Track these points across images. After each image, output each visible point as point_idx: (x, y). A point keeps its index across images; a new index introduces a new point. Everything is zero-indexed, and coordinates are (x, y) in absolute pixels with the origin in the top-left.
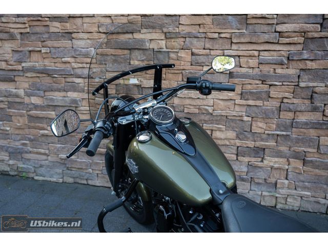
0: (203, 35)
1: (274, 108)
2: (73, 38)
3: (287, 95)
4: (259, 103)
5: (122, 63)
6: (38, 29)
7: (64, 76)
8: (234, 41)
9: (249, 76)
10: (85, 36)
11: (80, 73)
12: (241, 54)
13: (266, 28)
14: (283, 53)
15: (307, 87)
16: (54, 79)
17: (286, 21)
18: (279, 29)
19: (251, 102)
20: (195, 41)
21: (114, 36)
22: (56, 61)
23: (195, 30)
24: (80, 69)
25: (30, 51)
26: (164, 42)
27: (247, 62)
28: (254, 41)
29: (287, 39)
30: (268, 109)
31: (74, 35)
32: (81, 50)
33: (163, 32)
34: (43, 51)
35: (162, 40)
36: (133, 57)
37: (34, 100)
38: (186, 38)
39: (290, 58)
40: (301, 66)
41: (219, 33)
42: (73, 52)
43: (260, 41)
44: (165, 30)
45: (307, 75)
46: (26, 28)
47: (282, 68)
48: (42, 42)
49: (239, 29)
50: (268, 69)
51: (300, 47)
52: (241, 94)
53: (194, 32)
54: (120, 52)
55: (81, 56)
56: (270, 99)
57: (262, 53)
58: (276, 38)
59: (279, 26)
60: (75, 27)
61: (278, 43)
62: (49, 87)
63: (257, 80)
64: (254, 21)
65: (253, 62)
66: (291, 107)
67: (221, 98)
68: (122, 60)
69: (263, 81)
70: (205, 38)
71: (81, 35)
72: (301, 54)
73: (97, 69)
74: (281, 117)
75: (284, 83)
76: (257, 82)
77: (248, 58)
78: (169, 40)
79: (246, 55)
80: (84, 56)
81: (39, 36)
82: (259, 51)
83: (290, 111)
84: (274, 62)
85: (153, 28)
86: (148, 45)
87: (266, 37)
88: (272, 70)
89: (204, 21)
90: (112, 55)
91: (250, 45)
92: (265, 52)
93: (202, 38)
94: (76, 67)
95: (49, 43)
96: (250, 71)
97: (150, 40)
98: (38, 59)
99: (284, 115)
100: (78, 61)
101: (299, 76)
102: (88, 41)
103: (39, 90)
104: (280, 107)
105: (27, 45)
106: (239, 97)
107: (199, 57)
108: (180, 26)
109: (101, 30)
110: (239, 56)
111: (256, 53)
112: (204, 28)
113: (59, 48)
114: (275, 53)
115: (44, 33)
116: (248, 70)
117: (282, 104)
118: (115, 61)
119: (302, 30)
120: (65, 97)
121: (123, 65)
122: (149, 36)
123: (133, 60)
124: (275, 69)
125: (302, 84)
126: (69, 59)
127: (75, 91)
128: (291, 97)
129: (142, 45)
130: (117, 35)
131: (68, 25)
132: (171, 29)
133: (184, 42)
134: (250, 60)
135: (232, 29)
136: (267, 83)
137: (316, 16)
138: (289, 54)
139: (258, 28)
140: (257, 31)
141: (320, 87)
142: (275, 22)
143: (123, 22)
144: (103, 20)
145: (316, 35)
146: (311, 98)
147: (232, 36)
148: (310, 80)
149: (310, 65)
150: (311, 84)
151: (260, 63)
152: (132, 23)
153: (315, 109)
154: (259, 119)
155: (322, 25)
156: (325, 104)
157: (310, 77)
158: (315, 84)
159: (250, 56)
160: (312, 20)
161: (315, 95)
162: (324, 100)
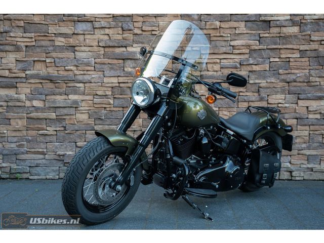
2: (77, 51)
3: (241, 90)
5: (117, 70)
6: (43, 43)
7: (66, 82)
8: (202, 52)
9: (215, 77)
10: (87, 49)
11: (81, 79)
12: (208, 62)
13: (223, 43)
14: (236, 60)
15: (255, 83)
16: (56, 85)
17: (236, 38)
18: (232, 43)
21: (111, 49)
22: (59, 69)
24: (81, 76)
25: (34, 61)
27: (213, 67)
28: (216, 52)
29: (238, 51)
31: (76, 48)
32: (83, 60)
34: (47, 61)
36: (127, 66)
37: (36, 103)
39: (242, 64)
40: (249, 68)
42: (76, 62)
43: (220, 52)
45: (254, 75)
46: (33, 42)
47: (237, 71)
48: (46, 53)
49: (205, 44)
50: (227, 72)
51: (247, 56)
54: (115, 61)
55: (83, 65)
57: (222, 61)
58: (231, 50)
60: (77, 42)
61: (232, 54)
62: (51, 91)
63: (220, 80)
64: (215, 39)
65: (217, 67)
66: (245, 98)
68: (117, 68)
70: (182, 50)
71: (83, 48)
72: (248, 60)
73: (96, 75)
74: (239, 106)
79: (211, 62)
80: (85, 65)
81: (44, 48)
82: (220, 59)
83: (245, 101)
84: (231, 66)
85: (142, 43)
86: (138, 56)
87: (224, 50)
88: (230, 72)
90: (109, 64)
91: (213, 55)
92: (225, 60)
94: (78, 73)
95: (54, 55)
96: (215, 73)
98: (42, 68)
99: (241, 104)
100: (80, 69)
101: (249, 76)
102: (89, 53)
103: (42, 94)
104: (238, 99)
105: (31, 56)
109: (100, 44)
111: (218, 61)
113: (62, 58)
114: (231, 61)
115: (49, 47)
116: (213, 73)
117: (239, 97)
118: (112, 69)
119: (247, 45)
120: (66, 99)
121: (118, 71)
123: (126, 67)
124: (232, 72)
125: (251, 82)
126: (72, 68)
127: (75, 94)
128: (245, 91)
129: (134, 56)
130: (113, 48)
131: (71, 40)
135: (201, 44)
137: (255, 35)
138: (240, 61)
139: (218, 43)
140: (218, 45)
141: (263, 83)
142: (229, 39)
143: (119, 38)
144: (102, 37)
145: (256, 48)
146: (259, 91)
147: (200, 49)
148: (256, 79)
149: (255, 68)
150: (257, 81)
151: (221, 68)
152: (126, 40)
153: (261, 99)
154: (224, 109)
155: (259, 41)
156: (268, 95)
157: (256, 76)
158: (260, 81)
159: (214, 63)
160: (253, 38)
161: (261, 89)
162: (267, 92)
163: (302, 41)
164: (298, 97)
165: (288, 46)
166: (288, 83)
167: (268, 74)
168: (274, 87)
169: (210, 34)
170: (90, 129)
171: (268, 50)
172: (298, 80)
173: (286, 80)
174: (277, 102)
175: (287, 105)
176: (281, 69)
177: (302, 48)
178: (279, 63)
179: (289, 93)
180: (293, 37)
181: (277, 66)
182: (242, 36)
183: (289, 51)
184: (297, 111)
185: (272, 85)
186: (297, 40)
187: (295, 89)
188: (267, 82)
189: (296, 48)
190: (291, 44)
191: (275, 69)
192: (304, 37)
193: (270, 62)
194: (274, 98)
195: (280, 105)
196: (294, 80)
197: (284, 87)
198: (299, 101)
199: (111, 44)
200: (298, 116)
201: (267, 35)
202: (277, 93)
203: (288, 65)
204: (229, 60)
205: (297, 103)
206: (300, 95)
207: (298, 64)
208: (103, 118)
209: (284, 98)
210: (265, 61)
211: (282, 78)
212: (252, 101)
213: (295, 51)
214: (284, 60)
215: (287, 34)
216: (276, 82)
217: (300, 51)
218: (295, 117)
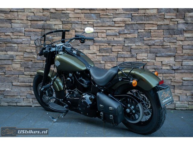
0: (80, 23)
1: (115, 57)
2: (12, 23)
3: (119, 50)
4: (108, 54)
5: (39, 36)
7: (5, 43)
8: (95, 25)
9: (103, 42)
10: (20, 21)
11: (16, 41)
12: (98, 32)
13: (108, 20)
14: (116, 31)
15: (128, 46)
17: (117, 17)
18: (114, 20)
19: (104, 54)
20: (76, 25)
21: (35, 22)
22: (1, 35)
23: (76, 20)
24: (16, 39)
26: (61, 26)
27: (101, 35)
28: (104, 26)
29: (118, 25)
30: (112, 57)
31: (12, 21)
32: (17, 29)
33: (61, 21)
35: (61, 24)
38: (72, 24)
39: (120, 33)
40: (125, 36)
41: (88, 22)
42: (12, 30)
43: (106, 25)
44: (62, 20)
45: (128, 40)
47: (117, 38)
49: (97, 20)
50: (110, 38)
51: (123, 28)
52: (99, 50)
53: (76, 21)
54: (38, 30)
55: (17, 32)
56: (112, 53)
57: (107, 31)
58: (113, 24)
59: (114, 19)
60: (13, 17)
61: (114, 26)
63: (106, 43)
64: (103, 16)
65: (104, 35)
66: (122, 55)
67: (90, 53)
68: (39, 34)
69: (109, 44)
70: (81, 24)
71: (17, 21)
72: (124, 31)
73: (26, 39)
74: (118, 61)
75: (118, 45)
76: (106, 44)
77: (101, 33)
78: (64, 25)
79: (100, 32)
80: (18, 32)
82: (106, 30)
83: (122, 57)
84: (113, 35)
85: (56, 18)
86: (54, 27)
87: (109, 24)
88: (112, 38)
89: (80, 16)
90: (34, 31)
91: (102, 27)
92: (109, 30)
93: (80, 24)
94: (13, 37)
96: (103, 39)
97: (55, 24)
99: (119, 59)
100: (15, 35)
101: (124, 41)
102: (21, 24)
104: (117, 56)
106: (98, 52)
107: (78, 33)
108: (69, 18)
109: (28, 19)
110: (97, 32)
111: (105, 31)
112: (81, 19)
113: (3, 27)
114: (113, 31)
116: (102, 39)
117: (118, 54)
118: (36, 35)
119: (123, 21)
120: (5, 54)
122: (54, 23)
124: (113, 38)
125: (126, 45)
126: (9, 34)
127: (12, 51)
128: (122, 51)
129: (51, 27)
130: (37, 21)
131: (9, 15)
132: (65, 20)
133: (71, 26)
134: (102, 34)
135: (94, 20)
136: (110, 45)
137: (129, 15)
138: (119, 31)
139: (105, 20)
140: (105, 21)
141: (133, 46)
142: (112, 17)
143: (40, 15)
144: (29, 14)
145: (129, 23)
146: (131, 51)
147: (93, 23)
148: (129, 43)
149: (128, 36)
150: (130, 45)
151: (107, 36)
152: (45, 16)
153: (132, 56)
154: (108, 62)
155: (131, 18)
156: (137, 54)
157: (129, 41)
158: (131, 45)
159: (102, 32)
160: (127, 16)
161: (132, 50)
162: (136, 52)
163: (159, 19)
164: (156, 55)
165: (150, 22)
166: (150, 46)
167: (137, 40)
168: (140, 49)
169: (99, 13)
170: (22, 74)
171: (136, 24)
172: (156, 44)
173: (148, 44)
174: (142, 58)
175: (148, 60)
176: (145, 37)
177: (159, 23)
178: (144, 33)
179: (150, 52)
180: (153, 16)
181: (143, 35)
182: (120, 15)
183: (150, 25)
184: (155, 64)
185: (139, 47)
186: (156, 18)
187: (154, 50)
188: (136, 45)
189: (155, 23)
190: (152, 20)
191: (141, 37)
192: (160, 16)
193: (138, 32)
194: (141, 55)
195: (144, 60)
196: (153, 44)
197: (147, 48)
198: (156, 58)
199: (35, 19)
200: (155, 67)
201: (137, 15)
202: (142, 52)
203: (149, 35)
204: (112, 31)
205: (155, 59)
206: (157, 54)
207: (156, 34)
208: (30, 67)
209: (147, 56)
210: (135, 31)
211: (146, 42)
212: (126, 58)
213: (154, 25)
214: (147, 31)
215: (149, 14)
216: (142, 45)
217: (158, 25)
218: (153, 68)
